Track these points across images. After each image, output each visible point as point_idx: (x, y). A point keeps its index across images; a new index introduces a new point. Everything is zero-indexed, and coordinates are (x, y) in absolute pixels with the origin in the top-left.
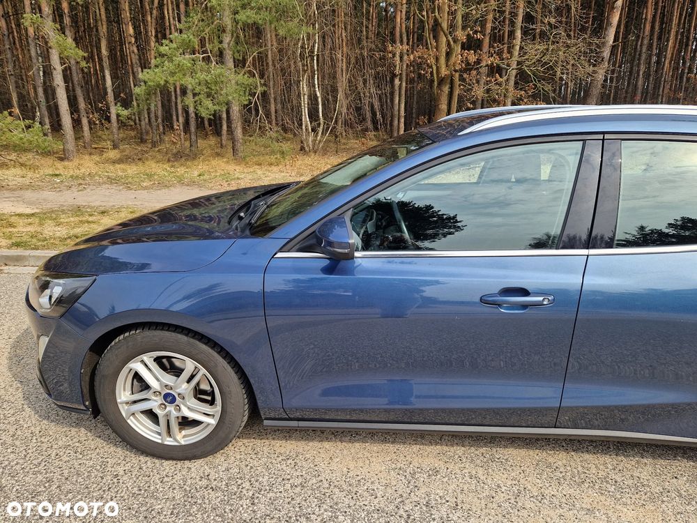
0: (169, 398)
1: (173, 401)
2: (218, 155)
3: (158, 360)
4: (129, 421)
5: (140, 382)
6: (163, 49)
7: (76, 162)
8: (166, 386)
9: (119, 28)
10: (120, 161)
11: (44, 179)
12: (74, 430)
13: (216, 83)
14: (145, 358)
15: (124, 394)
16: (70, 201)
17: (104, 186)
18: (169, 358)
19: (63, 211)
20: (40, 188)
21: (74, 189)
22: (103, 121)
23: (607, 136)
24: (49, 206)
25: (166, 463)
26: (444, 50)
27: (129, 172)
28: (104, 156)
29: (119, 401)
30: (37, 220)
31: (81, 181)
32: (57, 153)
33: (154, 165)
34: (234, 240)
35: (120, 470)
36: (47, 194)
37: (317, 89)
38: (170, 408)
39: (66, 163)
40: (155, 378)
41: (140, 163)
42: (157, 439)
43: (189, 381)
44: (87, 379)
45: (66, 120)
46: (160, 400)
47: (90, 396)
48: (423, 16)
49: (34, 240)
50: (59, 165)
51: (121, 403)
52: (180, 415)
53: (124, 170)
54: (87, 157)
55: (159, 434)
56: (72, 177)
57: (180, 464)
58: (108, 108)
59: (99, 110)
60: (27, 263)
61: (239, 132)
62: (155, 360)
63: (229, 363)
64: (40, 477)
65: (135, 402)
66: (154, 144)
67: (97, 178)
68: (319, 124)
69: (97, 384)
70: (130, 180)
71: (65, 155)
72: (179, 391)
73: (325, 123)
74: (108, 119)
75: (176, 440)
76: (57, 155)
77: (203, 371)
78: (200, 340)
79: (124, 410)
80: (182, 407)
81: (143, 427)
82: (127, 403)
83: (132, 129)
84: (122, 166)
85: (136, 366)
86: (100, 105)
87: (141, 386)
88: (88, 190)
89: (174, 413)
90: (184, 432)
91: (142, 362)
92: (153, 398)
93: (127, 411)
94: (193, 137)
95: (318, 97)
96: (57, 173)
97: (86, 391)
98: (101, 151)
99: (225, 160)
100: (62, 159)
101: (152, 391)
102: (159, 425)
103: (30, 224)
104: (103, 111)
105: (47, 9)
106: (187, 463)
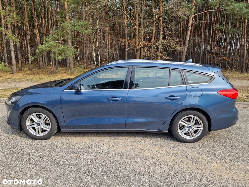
0: (39, 124)
1: (40, 125)
2: (65, 72)
3: (37, 115)
4: (29, 130)
5: (32, 120)
6: (47, 39)
7: (16, 74)
8: (38, 121)
9: (34, 30)
10: (31, 74)
11: (5, 80)
12: (15, 136)
13: (63, 51)
14: (33, 114)
15: (28, 123)
16: (14, 86)
17: (25, 82)
18: (39, 115)
19: (12, 89)
20: (4, 82)
21: (15, 83)
22: (26, 61)
23: (133, 66)
24: (7, 87)
25: (37, 141)
26: (137, 41)
27: (34, 78)
28: (26, 73)
29: (27, 125)
30: (4, 91)
31: (18, 80)
32: (10, 72)
33: (42, 75)
34: (54, 88)
35: (26, 142)
36: (6, 84)
37: (98, 52)
38: (39, 127)
39: (13, 75)
40: (35, 119)
41: (38, 75)
42: (36, 135)
43: (44, 120)
44: (19, 120)
45: (14, 61)
46: (36, 125)
47: (20, 125)
48: (131, 31)
49: (4, 96)
50: (11, 75)
51: (27, 126)
52: (41, 128)
53: (32, 77)
54: (20, 73)
55: (36, 134)
56: (15, 79)
57: (41, 141)
58: (28, 57)
59: (25, 58)
60: (1, 102)
61: (72, 66)
62: (36, 115)
63: (53, 115)
64: (7, 143)
65: (31, 125)
66: (44, 69)
67: (23, 79)
68: (99, 63)
69: (22, 121)
70: (34, 80)
71: (12, 72)
72: (41, 122)
73: (101, 63)
74: (28, 61)
75: (40, 135)
76: (10, 73)
77: (47, 117)
78: (46, 110)
79: (28, 127)
80: (42, 126)
81: (32, 132)
82: (29, 126)
83: (36, 64)
84: (32, 76)
85: (31, 116)
86: (25, 56)
87: (32, 122)
88: (20, 83)
89: (40, 128)
90: (42, 133)
91: (33, 115)
92: (35, 124)
93: (28, 128)
94: (57, 67)
95: (98, 55)
96: (10, 78)
97: (19, 123)
98: (25, 71)
99: (67, 74)
100: (11, 74)
101: (35, 122)
102: (36, 131)
103: (2, 92)
104: (27, 58)
105: (10, 26)
106: (43, 141)
